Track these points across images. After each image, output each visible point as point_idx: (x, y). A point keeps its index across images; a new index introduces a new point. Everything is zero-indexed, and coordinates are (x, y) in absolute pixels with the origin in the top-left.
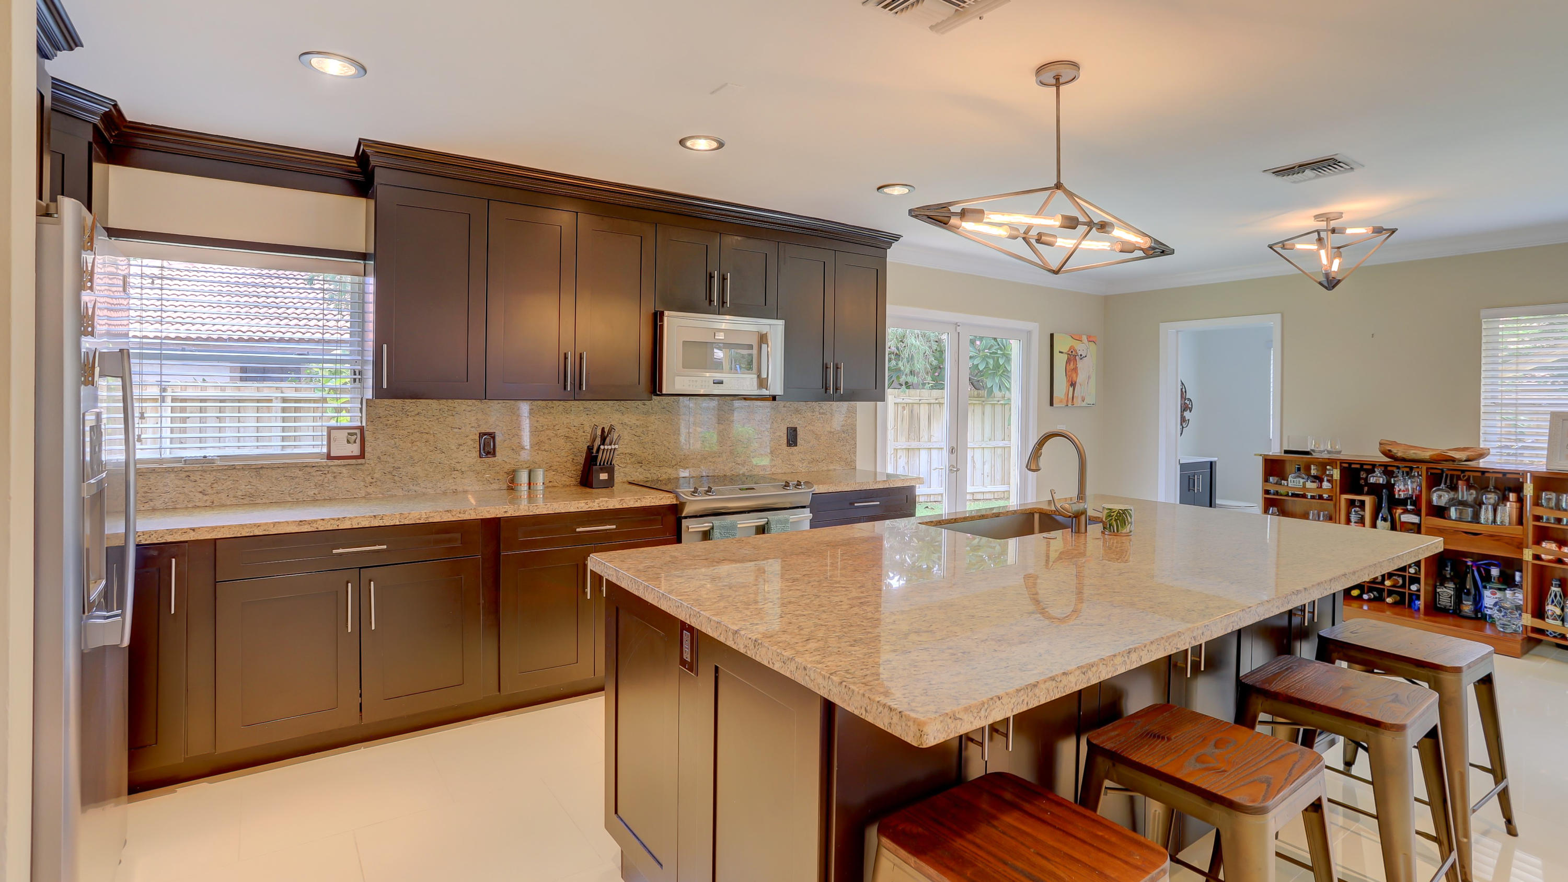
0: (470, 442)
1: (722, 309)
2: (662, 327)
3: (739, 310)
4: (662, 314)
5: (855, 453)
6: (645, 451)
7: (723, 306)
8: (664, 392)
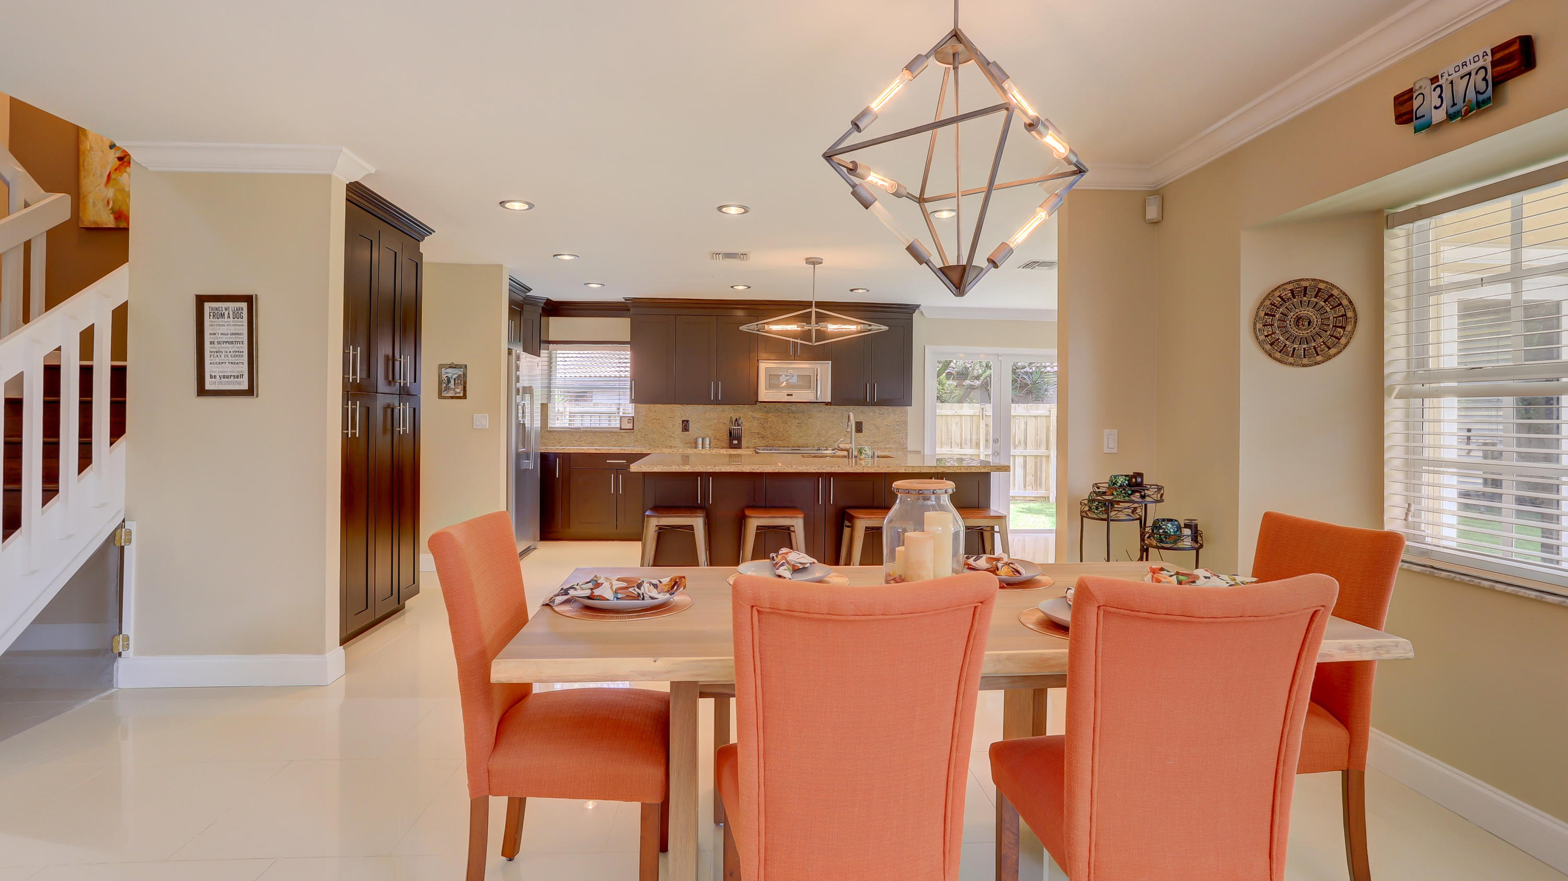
0: (678, 424)
2: (760, 368)
4: (758, 361)
5: (906, 439)
8: (760, 400)
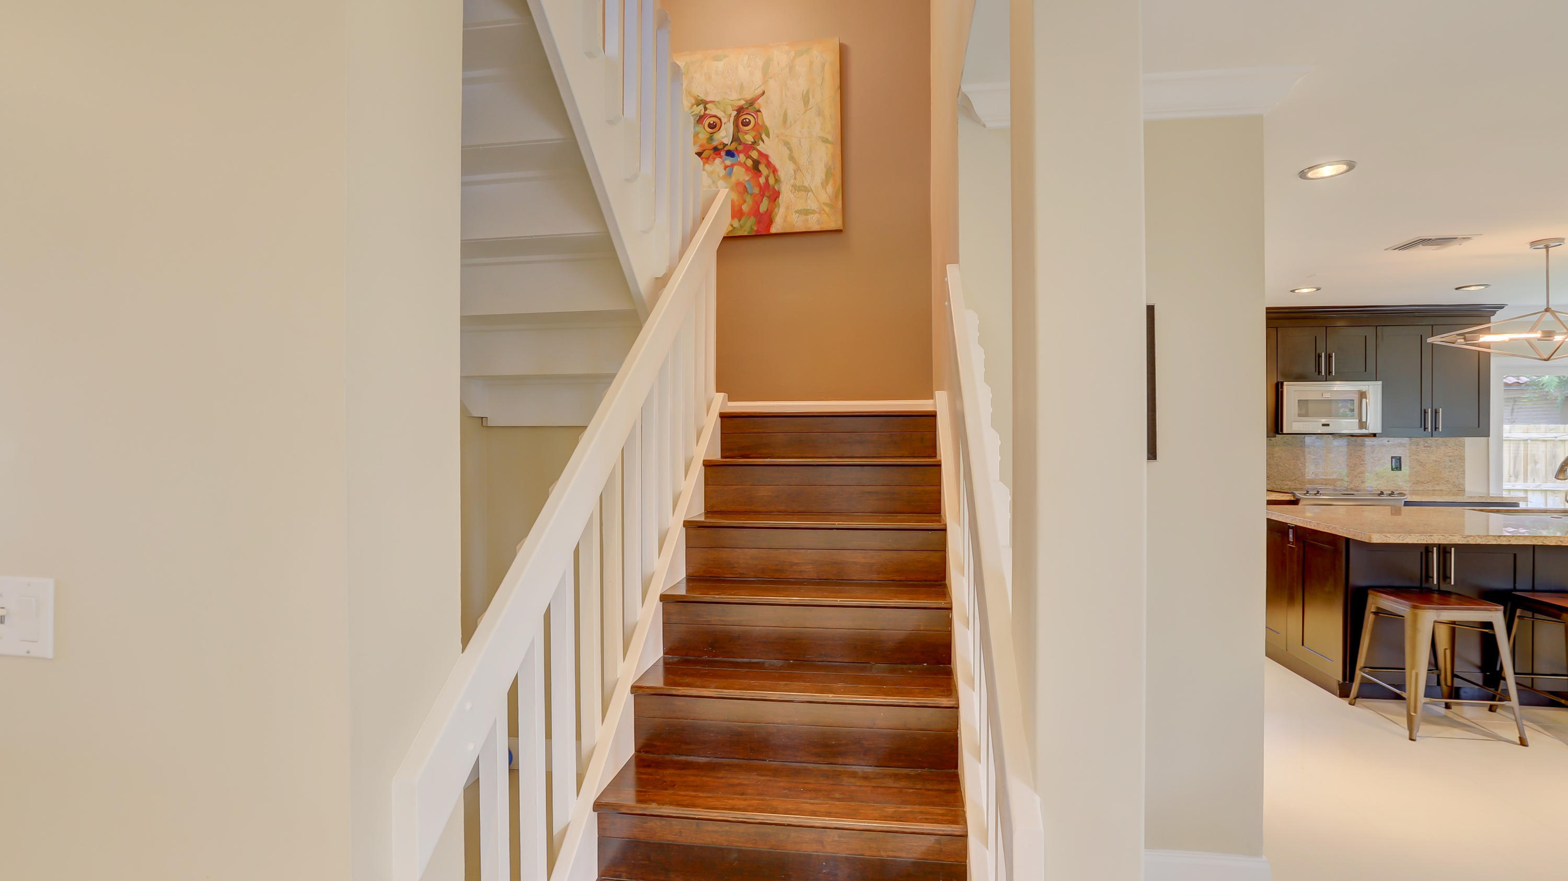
1: (1328, 377)
2: (1282, 392)
3: (1343, 376)
4: (1282, 384)
6: (1271, 470)
7: (1329, 374)
8: (1285, 431)
